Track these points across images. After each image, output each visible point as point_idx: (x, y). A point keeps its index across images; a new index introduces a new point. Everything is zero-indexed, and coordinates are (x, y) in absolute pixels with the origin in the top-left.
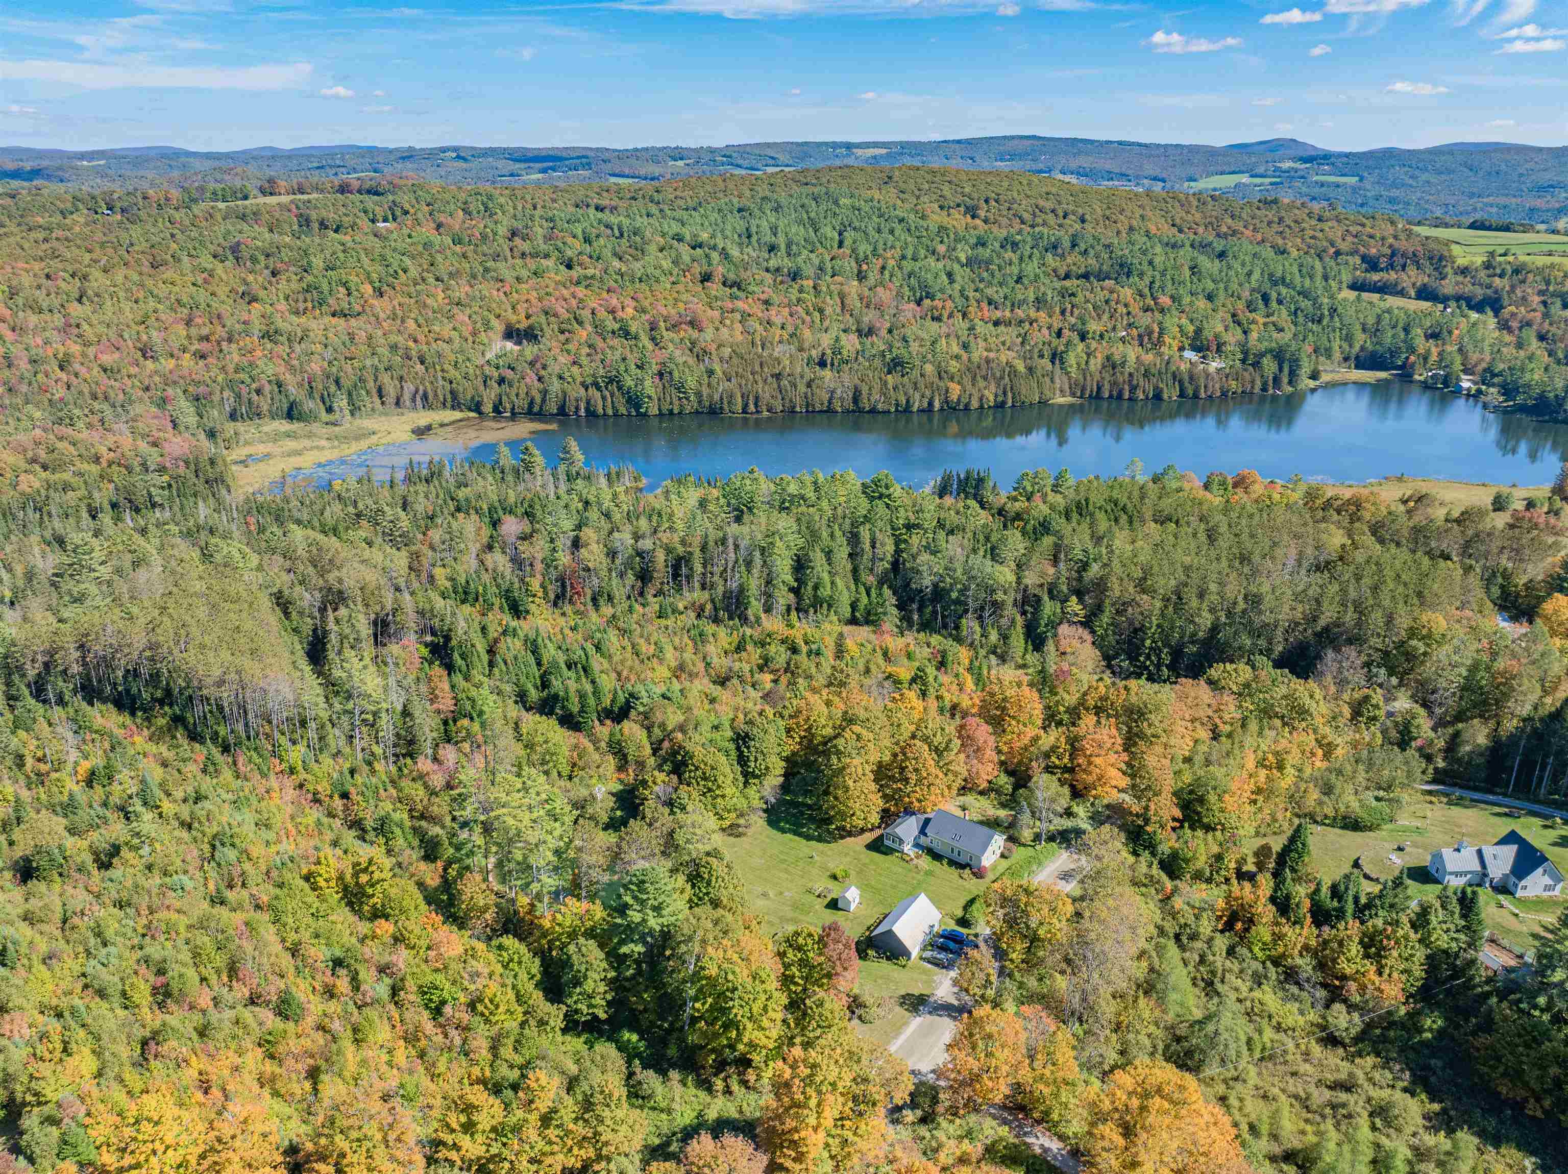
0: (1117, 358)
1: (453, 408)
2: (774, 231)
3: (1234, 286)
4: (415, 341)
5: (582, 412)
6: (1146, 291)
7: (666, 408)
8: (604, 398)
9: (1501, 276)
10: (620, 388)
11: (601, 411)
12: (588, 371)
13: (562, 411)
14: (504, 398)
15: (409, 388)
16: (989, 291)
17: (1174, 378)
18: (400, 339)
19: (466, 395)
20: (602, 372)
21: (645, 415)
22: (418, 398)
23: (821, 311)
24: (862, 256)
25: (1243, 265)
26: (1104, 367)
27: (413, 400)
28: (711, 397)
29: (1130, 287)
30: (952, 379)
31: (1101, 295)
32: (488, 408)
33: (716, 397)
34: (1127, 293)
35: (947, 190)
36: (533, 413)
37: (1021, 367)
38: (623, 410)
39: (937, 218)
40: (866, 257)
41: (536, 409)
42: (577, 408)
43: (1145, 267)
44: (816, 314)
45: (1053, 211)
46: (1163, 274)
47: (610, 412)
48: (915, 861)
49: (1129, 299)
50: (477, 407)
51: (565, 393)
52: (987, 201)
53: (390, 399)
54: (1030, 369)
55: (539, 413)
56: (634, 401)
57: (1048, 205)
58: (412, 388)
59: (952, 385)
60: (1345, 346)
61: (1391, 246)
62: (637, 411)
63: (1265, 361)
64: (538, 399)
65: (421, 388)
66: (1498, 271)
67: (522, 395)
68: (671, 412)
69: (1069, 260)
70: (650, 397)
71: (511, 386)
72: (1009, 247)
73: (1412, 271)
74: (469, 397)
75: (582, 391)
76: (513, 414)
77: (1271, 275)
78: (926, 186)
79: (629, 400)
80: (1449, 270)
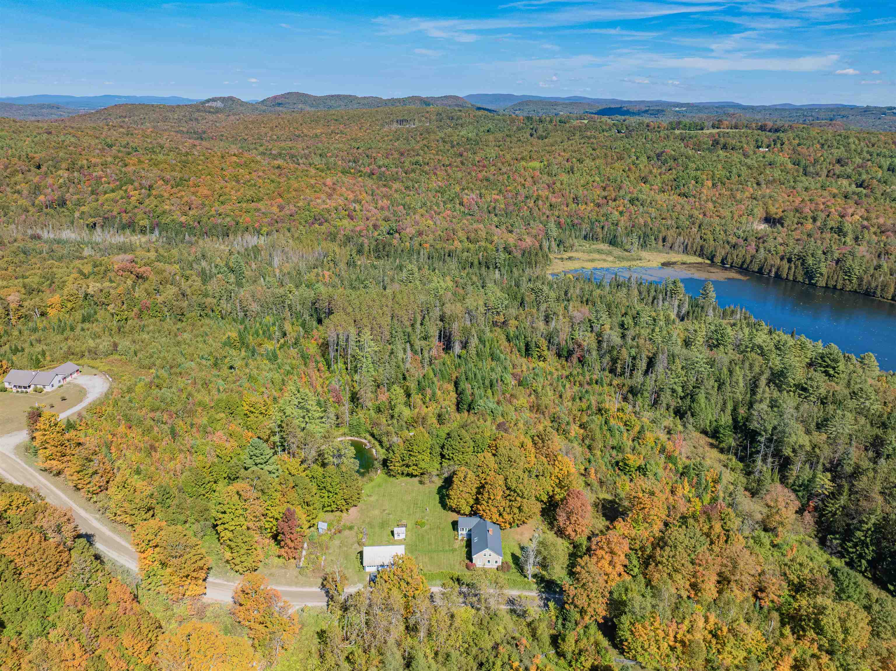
1: (699, 256)
5: (773, 274)
7: (832, 283)
8: (790, 268)
10: (803, 264)
11: (785, 276)
13: (760, 271)
14: (729, 256)
19: (707, 251)
20: (796, 252)
21: (814, 285)
22: (682, 247)
27: (680, 247)
28: (869, 283)
32: (718, 260)
33: (873, 285)
36: (743, 269)
38: (800, 279)
41: (745, 266)
42: (770, 271)
47: (791, 278)
50: (712, 258)
53: (668, 245)
55: (746, 269)
56: (809, 274)
58: (682, 240)
62: (810, 281)
64: (748, 261)
67: (740, 256)
68: (835, 287)
70: (821, 274)
74: (709, 251)
75: (779, 261)
76: (732, 266)
79: (807, 273)
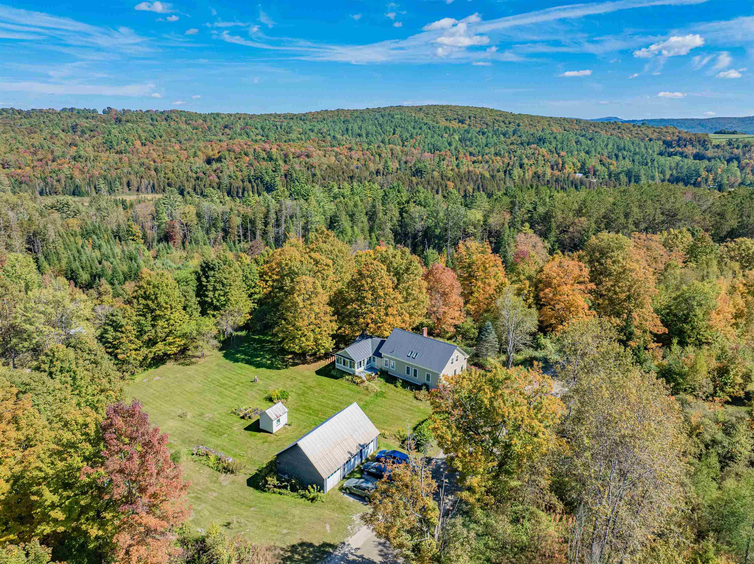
0: (540, 172)
2: (360, 128)
3: (599, 149)
4: (155, 162)
6: (554, 149)
9: (738, 148)
10: (262, 182)
12: (245, 173)
15: (145, 182)
16: (471, 149)
17: (572, 184)
18: (146, 161)
20: (252, 173)
22: (149, 187)
23: (380, 155)
24: (404, 138)
25: (603, 141)
26: (533, 177)
27: (147, 188)
29: (545, 148)
30: (449, 180)
31: (530, 151)
34: (543, 151)
35: (449, 113)
37: (487, 175)
39: (443, 123)
40: (407, 139)
43: (552, 140)
44: (377, 157)
45: (503, 122)
46: (562, 143)
48: (367, 383)
49: (545, 153)
51: (231, 184)
52: (470, 118)
53: (134, 188)
54: (493, 176)
56: (270, 189)
57: (501, 119)
58: (147, 182)
59: (448, 183)
60: (661, 176)
61: (678, 136)
63: (621, 176)
65: (151, 182)
66: (736, 146)
69: (512, 139)
71: (201, 181)
72: (481, 133)
73: (690, 147)
75: (241, 182)
77: (618, 146)
78: (439, 112)
79: (267, 188)
80: (709, 146)
